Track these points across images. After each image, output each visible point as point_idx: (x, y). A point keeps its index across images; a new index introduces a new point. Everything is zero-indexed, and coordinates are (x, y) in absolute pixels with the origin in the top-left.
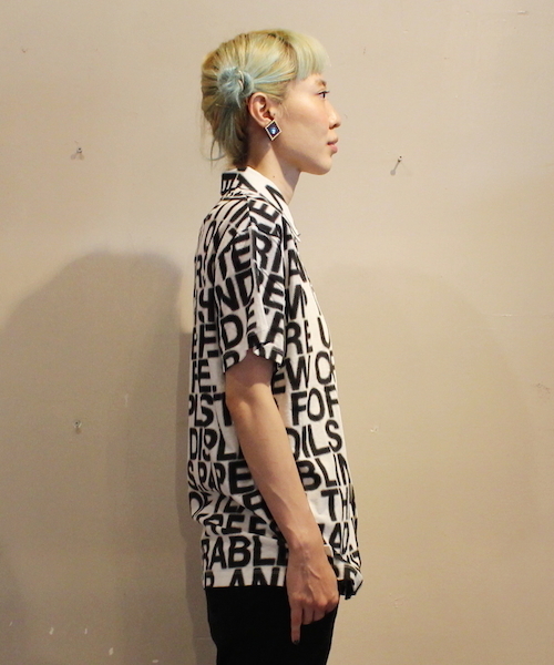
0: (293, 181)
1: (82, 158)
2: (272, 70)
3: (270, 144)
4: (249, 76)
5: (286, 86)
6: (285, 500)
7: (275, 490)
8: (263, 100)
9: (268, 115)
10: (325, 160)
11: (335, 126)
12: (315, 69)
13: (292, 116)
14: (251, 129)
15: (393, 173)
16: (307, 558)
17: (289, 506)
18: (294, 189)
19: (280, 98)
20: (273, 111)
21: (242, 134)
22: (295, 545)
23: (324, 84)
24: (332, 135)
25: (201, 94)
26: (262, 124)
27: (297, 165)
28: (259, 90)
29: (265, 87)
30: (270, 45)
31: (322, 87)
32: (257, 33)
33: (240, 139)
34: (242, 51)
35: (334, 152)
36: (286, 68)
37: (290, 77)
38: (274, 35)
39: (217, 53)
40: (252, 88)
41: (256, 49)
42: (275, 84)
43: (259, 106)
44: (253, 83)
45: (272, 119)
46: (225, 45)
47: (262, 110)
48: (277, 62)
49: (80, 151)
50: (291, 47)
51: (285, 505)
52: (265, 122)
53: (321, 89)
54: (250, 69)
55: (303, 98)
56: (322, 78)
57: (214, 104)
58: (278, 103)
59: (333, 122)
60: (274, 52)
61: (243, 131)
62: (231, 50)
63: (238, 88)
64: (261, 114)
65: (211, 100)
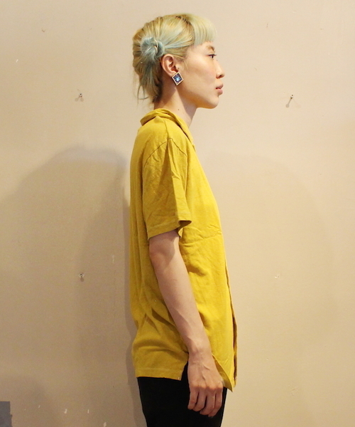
0: (191, 113)
1: (82, 100)
2: (177, 39)
3: (175, 88)
4: (161, 44)
5: (186, 50)
6: (187, 320)
7: (180, 313)
8: (171, 59)
9: (174, 69)
10: (213, 99)
11: (221, 76)
12: (207, 39)
13: (190, 69)
14: (164, 78)
15: (287, 106)
16: (202, 358)
17: (190, 324)
18: (192, 118)
19: (183, 58)
20: (178, 66)
21: (158, 82)
22: (194, 350)
23: (213, 48)
24: (218, 82)
25: (133, 56)
26: (170, 75)
27: (194, 102)
28: (168, 52)
29: (173, 51)
30: (176, 23)
31: (212, 50)
32: (169, 16)
33: (157, 85)
34: (158, 28)
35: (220, 93)
36: (186, 38)
37: (189, 43)
38: (180, 17)
39: (143, 30)
40: (163, 51)
41: (167, 26)
42: (180, 48)
43: (168, 63)
44: (164, 48)
45: (177, 71)
46: (148, 24)
47: (171, 65)
48: (181, 34)
49: (81, 96)
50: (190, 24)
51: (187, 323)
52: (172, 74)
53: (210, 52)
54: (163, 39)
55: (198, 57)
56: (212, 45)
57: (140, 63)
58: (181, 61)
59: (219, 74)
60: (179, 27)
61: (158, 79)
62: (150, 27)
63: (154, 52)
64: (170, 69)
65: (139, 59)
